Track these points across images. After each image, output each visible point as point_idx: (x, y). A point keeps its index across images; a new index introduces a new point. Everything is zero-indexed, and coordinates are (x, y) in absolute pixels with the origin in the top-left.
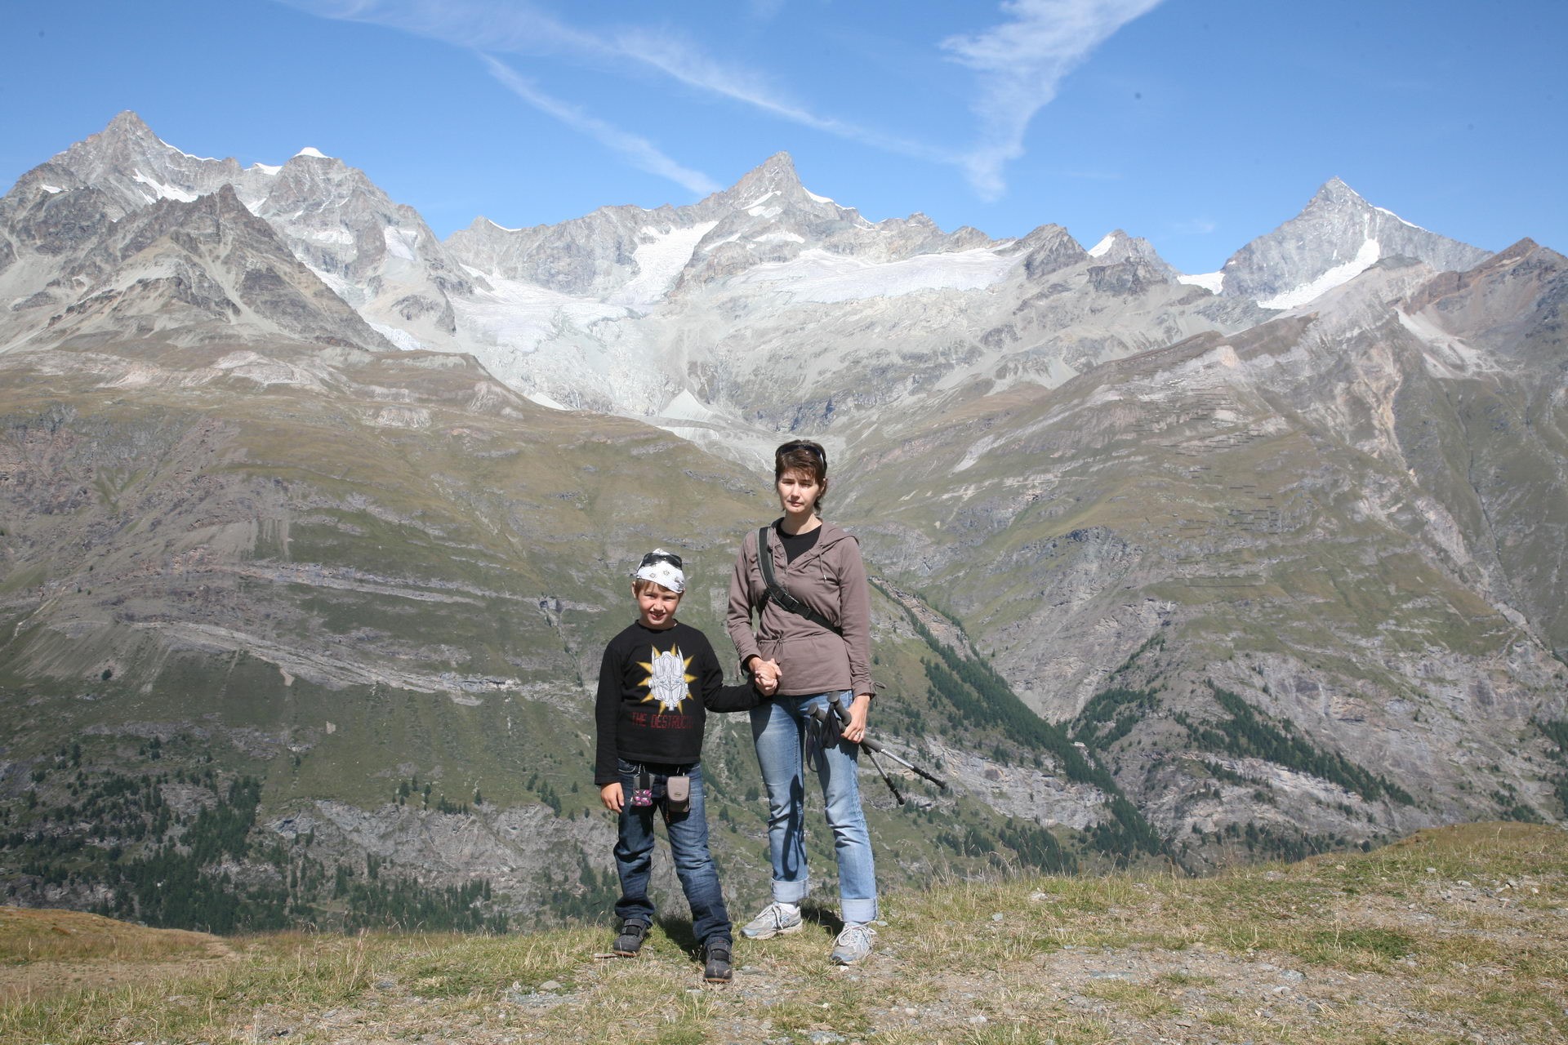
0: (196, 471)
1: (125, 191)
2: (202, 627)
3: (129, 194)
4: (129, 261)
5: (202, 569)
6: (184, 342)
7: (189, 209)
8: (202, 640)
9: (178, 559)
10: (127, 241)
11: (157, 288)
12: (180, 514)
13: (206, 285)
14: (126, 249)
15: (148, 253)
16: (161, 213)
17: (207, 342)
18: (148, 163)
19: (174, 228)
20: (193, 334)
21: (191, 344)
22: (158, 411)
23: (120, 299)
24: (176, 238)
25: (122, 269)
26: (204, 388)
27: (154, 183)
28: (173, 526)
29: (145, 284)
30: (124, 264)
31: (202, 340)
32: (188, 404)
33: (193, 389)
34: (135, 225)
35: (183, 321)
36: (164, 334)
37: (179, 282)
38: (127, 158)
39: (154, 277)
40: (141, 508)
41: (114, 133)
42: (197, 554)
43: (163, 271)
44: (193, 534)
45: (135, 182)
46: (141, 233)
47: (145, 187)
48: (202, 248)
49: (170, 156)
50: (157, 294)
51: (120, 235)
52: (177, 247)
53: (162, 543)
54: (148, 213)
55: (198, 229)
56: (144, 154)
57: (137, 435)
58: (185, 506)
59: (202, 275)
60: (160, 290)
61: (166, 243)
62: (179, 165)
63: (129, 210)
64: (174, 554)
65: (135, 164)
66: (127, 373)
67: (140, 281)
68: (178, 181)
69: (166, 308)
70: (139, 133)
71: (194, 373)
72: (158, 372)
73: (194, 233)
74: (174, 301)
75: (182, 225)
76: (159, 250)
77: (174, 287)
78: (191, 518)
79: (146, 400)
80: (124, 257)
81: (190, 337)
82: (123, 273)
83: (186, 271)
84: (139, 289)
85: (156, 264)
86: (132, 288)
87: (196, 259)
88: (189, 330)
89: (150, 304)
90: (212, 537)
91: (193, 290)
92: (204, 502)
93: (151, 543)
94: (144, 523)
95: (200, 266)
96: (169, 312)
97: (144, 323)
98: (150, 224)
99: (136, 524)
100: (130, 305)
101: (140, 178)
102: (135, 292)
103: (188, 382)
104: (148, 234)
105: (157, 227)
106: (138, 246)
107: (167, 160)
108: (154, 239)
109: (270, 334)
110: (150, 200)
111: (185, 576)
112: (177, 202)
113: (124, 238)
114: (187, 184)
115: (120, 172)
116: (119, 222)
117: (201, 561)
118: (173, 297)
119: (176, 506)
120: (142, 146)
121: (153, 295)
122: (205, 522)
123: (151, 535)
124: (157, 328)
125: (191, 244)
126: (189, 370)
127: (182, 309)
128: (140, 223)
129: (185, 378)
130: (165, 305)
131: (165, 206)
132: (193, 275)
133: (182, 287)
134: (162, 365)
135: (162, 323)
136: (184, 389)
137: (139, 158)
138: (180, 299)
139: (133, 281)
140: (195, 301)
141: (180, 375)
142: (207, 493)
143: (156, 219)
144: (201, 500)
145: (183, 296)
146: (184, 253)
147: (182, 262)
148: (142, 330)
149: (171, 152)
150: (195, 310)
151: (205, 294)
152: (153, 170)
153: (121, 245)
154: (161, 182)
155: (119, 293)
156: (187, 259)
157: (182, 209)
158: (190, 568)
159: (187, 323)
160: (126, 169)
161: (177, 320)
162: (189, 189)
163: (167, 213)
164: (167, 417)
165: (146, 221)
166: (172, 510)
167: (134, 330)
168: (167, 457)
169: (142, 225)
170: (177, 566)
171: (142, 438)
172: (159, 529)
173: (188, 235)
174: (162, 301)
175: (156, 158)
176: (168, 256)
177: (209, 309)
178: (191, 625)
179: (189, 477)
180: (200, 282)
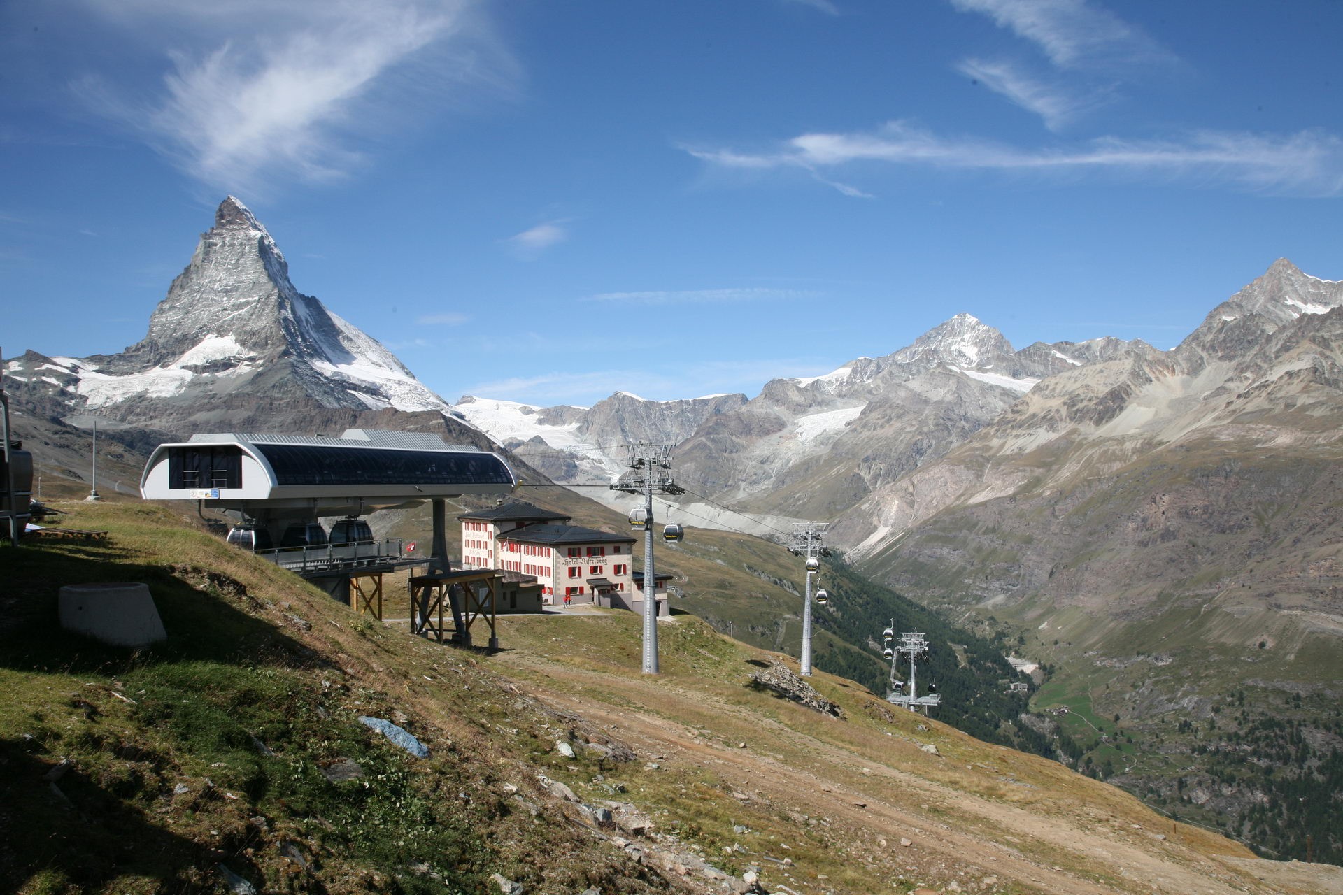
0: (1326, 504)
1: (1279, 312)
2: (1331, 616)
3: (1281, 314)
4: (1280, 359)
5: (1331, 574)
6: (1318, 413)
7: (1323, 318)
8: (1331, 627)
9: (1312, 566)
10: (1279, 346)
11: (1299, 376)
12: (1314, 534)
13: (1336, 370)
14: (1278, 351)
15: (1293, 352)
16: (1303, 324)
17: (1336, 411)
18: (1296, 291)
19: (1312, 333)
20: (1325, 406)
21: (1323, 414)
22: (1298, 462)
23: (1273, 386)
24: (1313, 340)
25: (1274, 366)
26: (1333, 444)
27: (1300, 304)
28: (1308, 543)
29: (1290, 374)
30: (1275, 362)
31: (1332, 410)
32: (1321, 456)
33: (1324, 445)
34: (1285, 334)
35: (1318, 397)
36: (1304, 408)
37: (1315, 370)
38: (1280, 290)
39: (1297, 369)
40: (1285, 530)
41: (1271, 274)
42: (1327, 564)
43: (1304, 364)
44: (1324, 549)
45: (1286, 306)
46: (1289, 339)
47: (1294, 308)
48: (1333, 344)
49: (1312, 284)
50: (1299, 380)
51: (1274, 343)
52: (1314, 347)
53: (1300, 554)
54: (1294, 325)
55: (1330, 331)
56: (1293, 285)
57: (1283, 479)
58: (1318, 529)
59: (1333, 364)
60: (1301, 377)
61: (1306, 344)
62: (1319, 289)
63: (1281, 325)
64: (1309, 563)
65: (1286, 293)
66: (1277, 437)
67: (1287, 373)
68: (1317, 300)
69: (1305, 390)
70: (1289, 272)
71: (1325, 434)
72: (1299, 434)
73: (1326, 335)
74: (1311, 384)
75: (1318, 331)
76: (1301, 350)
77: (1311, 374)
78: (1322, 538)
79: (1289, 455)
80: (1277, 357)
81: (1323, 409)
82: (1275, 368)
83: (1321, 362)
84: (1286, 378)
85: (1298, 360)
86: (1281, 378)
87: (1328, 353)
88: (1322, 404)
89: (1295, 387)
90: (1339, 551)
91: (1326, 375)
92: (1332, 526)
93: (1293, 554)
94: (1288, 541)
95: (1331, 358)
96: (1308, 392)
97: (1289, 401)
98: (1295, 333)
99: (1283, 541)
100: (1280, 390)
101: (1290, 302)
102: (1283, 381)
103: (1321, 441)
104: (1294, 340)
105: (1300, 334)
106: (1286, 348)
107: (1310, 287)
108: (1297, 342)
110: (1296, 316)
111: (1318, 579)
112: (1314, 315)
113: (1277, 344)
114: (1324, 301)
115: (1275, 300)
116: (1274, 334)
117: (1330, 568)
118: (1311, 382)
119: (1311, 529)
120: (1291, 280)
121: (1296, 381)
122: (1333, 540)
123: (1293, 549)
124: (1299, 404)
125: (1325, 343)
126: (1322, 432)
127: (1317, 389)
128: (1288, 333)
129: (1319, 437)
130: (1305, 388)
131: (1306, 319)
132: (1326, 364)
133: (1317, 374)
134: (1302, 430)
135: (1303, 400)
136: (1318, 446)
137: (1289, 288)
138: (1317, 383)
139: (1282, 373)
140: (1328, 383)
141: (1315, 436)
142: (1335, 520)
143: (1300, 328)
144: (1330, 524)
145: (1318, 380)
146: (1319, 349)
147: (1317, 356)
148: (1288, 406)
149: (1312, 281)
150: (1327, 389)
151: (1336, 377)
152: (1300, 295)
153: (1274, 350)
154: (1306, 303)
155: (1272, 382)
156: (1322, 354)
157: (1318, 320)
158: (1322, 573)
159: (1321, 399)
160: (1280, 297)
161: (1313, 397)
162: (1326, 304)
163: (1308, 323)
164: (1305, 466)
165: (1292, 331)
166: (1308, 532)
167: (1282, 406)
168: (1305, 494)
169: (1289, 334)
170: (1311, 571)
171: (1286, 481)
172: (1298, 545)
173: (1322, 337)
174: (1302, 385)
175: (1301, 287)
176: (1308, 353)
177: (1338, 387)
178: (1323, 615)
179: (1320, 507)
180: (1331, 369)
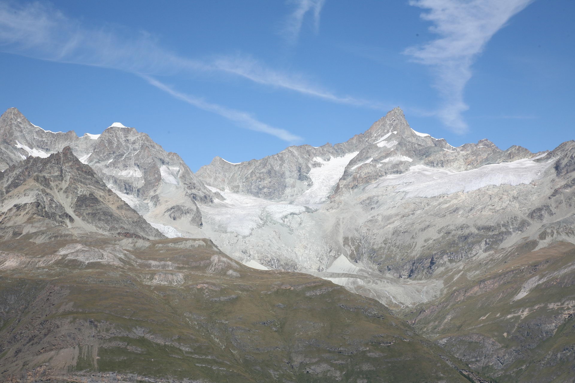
0: (44, 317)
1: (10, 153)
3: (12, 155)
4: (10, 194)
5: (44, 378)
6: (39, 240)
7: (45, 162)
9: (30, 373)
10: (9, 182)
11: (25, 209)
12: (32, 345)
13: (54, 205)
14: (9, 187)
15: (21, 189)
16: (29, 165)
17: (53, 239)
18: (24, 137)
19: (36, 173)
20: (45, 235)
21: (43, 241)
22: (22, 282)
23: (3, 216)
24: (37, 179)
25: (5, 199)
26: (50, 267)
27: (27, 148)
28: (28, 352)
29: (18, 207)
30: (6, 196)
31: (50, 238)
32: (41, 277)
33: (43, 268)
34: (14, 173)
35: (39, 228)
36: (29, 236)
37: (38, 205)
38: (11, 134)
39: (23, 203)
40: (9, 342)
41: (4, 120)
42: (42, 370)
43: (29, 199)
44: (40, 357)
45: (16, 148)
46: (18, 177)
47: (22, 150)
48: (52, 184)
49: (36, 132)
50: (25, 212)
51: (5, 180)
52: (37, 185)
53: (21, 363)
54: (22, 166)
55: (50, 173)
56: (21, 132)
57: (9, 298)
58: (36, 340)
59: (52, 200)
60: (27, 210)
61: (31, 183)
62: (42, 137)
63: (11, 164)
64: (27, 370)
65: (16, 138)
66: (6, 260)
67: (15, 206)
68: (41, 146)
69: (30, 221)
70: (19, 120)
71: (45, 258)
72: (24, 259)
73: (47, 176)
74: (35, 216)
75: (41, 171)
76: (27, 187)
77: (35, 208)
78: (39, 347)
79: (15, 276)
80: (7, 192)
81: (43, 237)
82: (6, 202)
83: (42, 198)
84: (15, 210)
85: (25, 195)
86: (10, 210)
87: (48, 191)
88: (43, 233)
89: (21, 219)
90: (51, 358)
91: (46, 209)
92: (47, 337)
93: (14, 364)
94: (11, 353)
95: (50, 195)
96: (32, 223)
97: (17, 230)
98: (23, 172)
99: (6, 353)
100: (9, 220)
101: (19, 146)
102: (12, 212)
103: (41, 264)
104: (22, 178)
105: (27, 173)
106: (15, 185)
107: (35, 134)
108: (25, 180)
109: (91, 232)
110: (24, 158)
112: (38, 158)
113: (7, 181)
114: (46, 147)
115: (7, 143)
116: (5, 172)
117: (44, 374)
118: (34, 214)
119: (30, 340)
120: (20, 127)
121: (23, 213)
122: (47, 349)
123: (15, 359)
124: (24, 233)
125: (46, 182)
126: (42, 257)
127: (39, 221)
128: (17, 172)
129: (39, 261)
130: (29, 219)
131: (32, 161)
132: (47, 200)
133: (40, 208)
134: (26, 255)
135: (28, 229)
136: (38, 268)
137: (18, 134)
138: (39, 215)
139: (11, 206)
140: (48, 215)
141: (37, 260)
142: (49, 331)
143: (26, 169)
144: (45, 335)
145: (40, 213)
146: (42, 187)
147: (40, 193)
148: (15, 234)
149: (37, 130)
150: (47, 220)
151: (53, 211)
152: (27, 141)
153: (6, 185)
154: (32, 148)
155: (3, 213)
156: (43, 191)
157: (41, 163)
158: (37, 378)
159: (42, 229)
160: (11, 141)
161: (36, 227)
162: (47, 150)
163: (33, 165)
164: (27, 286)
165: (20, 170)
166: (28, 343)
167: (11, 234)
168: (27, 310)
170: (29, 377)
171: (12, 299)
172: (20, 355)
173: (44, 177)
174: (28, 216)
175: (28, 133)
176: (32, 190)
177: (55, 220)
179: (39, 321)
180: (50, 204)
